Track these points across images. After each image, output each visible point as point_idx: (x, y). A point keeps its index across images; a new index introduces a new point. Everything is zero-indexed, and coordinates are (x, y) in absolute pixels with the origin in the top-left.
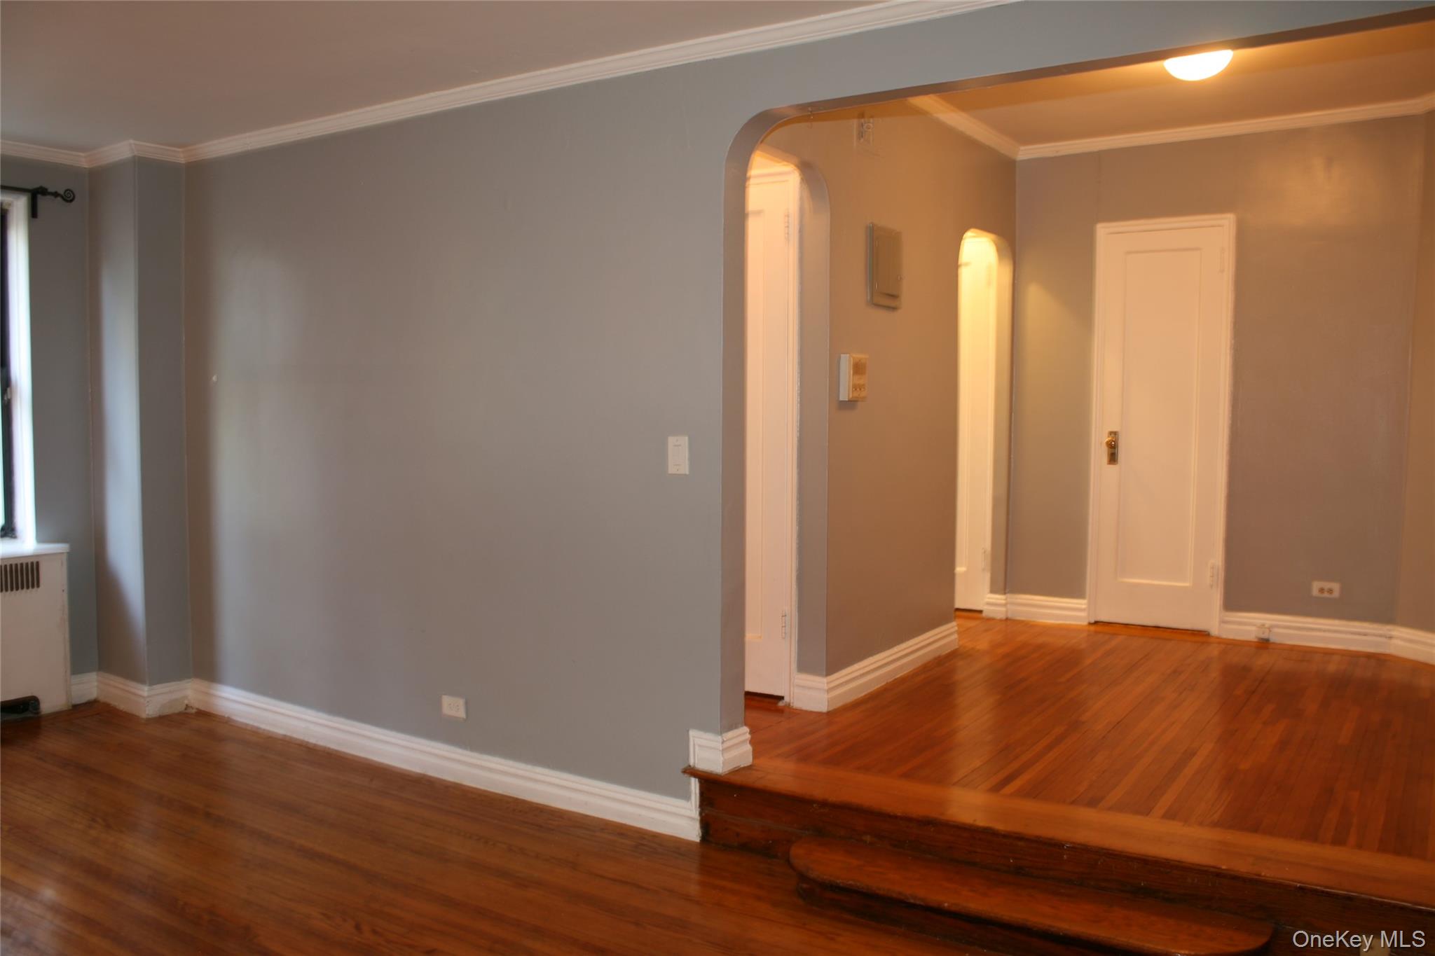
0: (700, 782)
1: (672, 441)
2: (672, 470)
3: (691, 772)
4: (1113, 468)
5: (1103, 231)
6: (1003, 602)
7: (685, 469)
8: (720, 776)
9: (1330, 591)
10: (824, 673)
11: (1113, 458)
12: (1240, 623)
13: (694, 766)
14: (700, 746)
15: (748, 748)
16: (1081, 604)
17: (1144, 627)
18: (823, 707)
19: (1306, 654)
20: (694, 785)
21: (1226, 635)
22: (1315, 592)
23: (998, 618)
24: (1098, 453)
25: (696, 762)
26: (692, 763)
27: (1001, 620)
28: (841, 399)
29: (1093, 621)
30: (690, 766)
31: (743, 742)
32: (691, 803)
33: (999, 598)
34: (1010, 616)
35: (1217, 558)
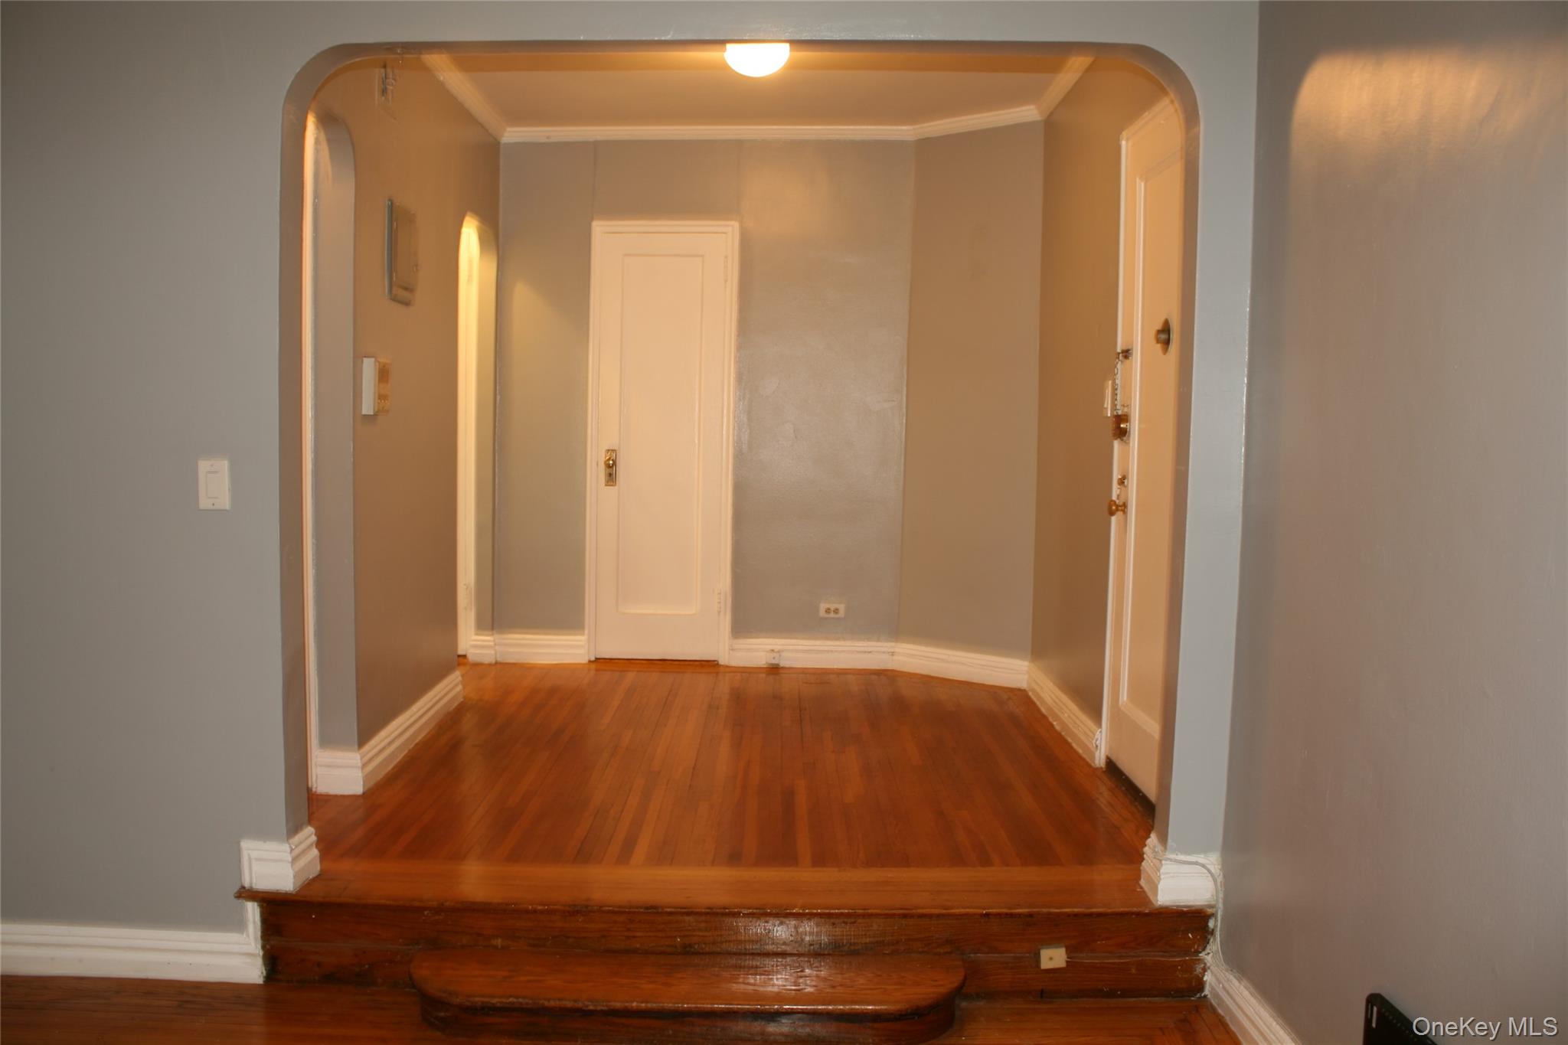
0: (261, 907)
1: (204, 466)
2: (204, 503)
3: (247, 894)
4: (612, 491)
5: (601, 231)
6: (492, 644)
7: (225, 502)
8: (291, 894)
9: (836, 611)
10: (356, 747)
11: (611, 477)
12: (749, 650)
13: (251, 887)
14: (257, 860)
15: (315, 852)
16: (581, 641)
17: (650, 662)
18: (358, 789)
19: (821, 677)
20: (252, 911)
21: (733, 663)
22: (822, 613)
23: (486, 662)
24: (595, 472)
25: (254, 881)
26: (247, 885)
27: (490, 665)
28: (364, 412)
29: (593, 659)
30: (244, 888)
31: (309, 847)
32: (248, 936)
33: (487, 639)
34: (499, 660)
35: (724, 581)
